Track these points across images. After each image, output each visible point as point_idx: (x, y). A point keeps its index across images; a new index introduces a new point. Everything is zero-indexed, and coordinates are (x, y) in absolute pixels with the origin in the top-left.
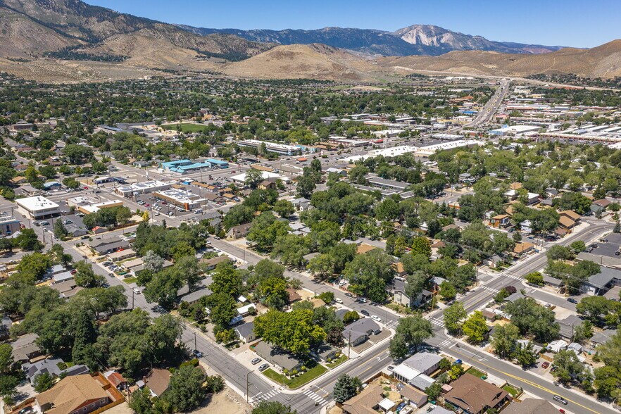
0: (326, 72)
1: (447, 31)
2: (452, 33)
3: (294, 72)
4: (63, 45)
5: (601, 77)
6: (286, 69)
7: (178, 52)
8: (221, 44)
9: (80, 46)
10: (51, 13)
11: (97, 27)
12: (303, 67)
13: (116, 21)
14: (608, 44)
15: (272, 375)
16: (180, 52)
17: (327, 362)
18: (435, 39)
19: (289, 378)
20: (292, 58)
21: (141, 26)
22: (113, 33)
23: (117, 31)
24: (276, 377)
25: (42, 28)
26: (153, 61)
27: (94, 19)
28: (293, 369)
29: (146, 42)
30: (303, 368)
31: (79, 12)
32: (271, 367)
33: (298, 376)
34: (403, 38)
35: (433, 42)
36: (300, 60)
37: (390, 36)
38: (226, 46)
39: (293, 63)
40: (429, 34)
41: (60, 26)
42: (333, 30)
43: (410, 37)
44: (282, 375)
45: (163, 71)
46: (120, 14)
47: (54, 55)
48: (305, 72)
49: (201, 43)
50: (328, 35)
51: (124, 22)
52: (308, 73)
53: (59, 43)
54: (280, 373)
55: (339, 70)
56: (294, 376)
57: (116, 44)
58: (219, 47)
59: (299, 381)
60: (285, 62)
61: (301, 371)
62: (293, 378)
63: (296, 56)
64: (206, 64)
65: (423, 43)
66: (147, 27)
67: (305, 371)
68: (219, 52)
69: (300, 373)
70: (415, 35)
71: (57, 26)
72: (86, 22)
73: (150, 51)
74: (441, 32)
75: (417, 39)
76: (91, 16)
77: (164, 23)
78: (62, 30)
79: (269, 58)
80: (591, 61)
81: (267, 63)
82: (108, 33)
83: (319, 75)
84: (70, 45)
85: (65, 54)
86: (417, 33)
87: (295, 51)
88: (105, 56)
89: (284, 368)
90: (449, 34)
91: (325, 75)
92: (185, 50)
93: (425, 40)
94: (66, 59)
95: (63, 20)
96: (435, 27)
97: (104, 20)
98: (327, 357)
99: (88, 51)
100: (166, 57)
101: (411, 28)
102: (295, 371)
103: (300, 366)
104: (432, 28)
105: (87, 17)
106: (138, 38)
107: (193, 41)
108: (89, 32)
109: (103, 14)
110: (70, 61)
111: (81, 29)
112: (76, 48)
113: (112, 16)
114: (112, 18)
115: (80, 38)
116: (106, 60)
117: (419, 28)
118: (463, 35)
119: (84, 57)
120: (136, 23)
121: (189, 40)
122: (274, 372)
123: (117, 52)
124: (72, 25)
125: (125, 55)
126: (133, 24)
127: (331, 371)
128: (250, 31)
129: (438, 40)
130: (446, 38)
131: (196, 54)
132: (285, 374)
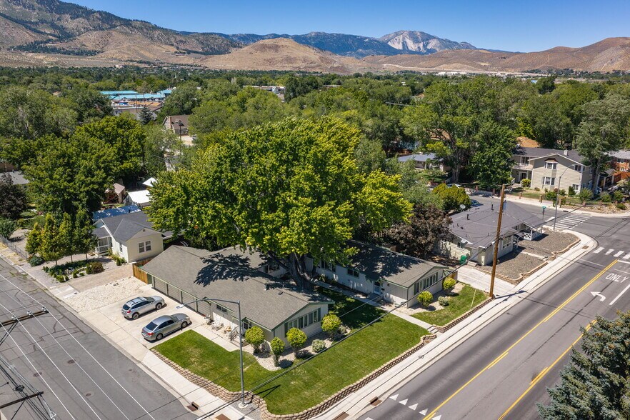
0: (313, 65)
1: (434, 37)
2: (439, 39)
3: (279, 65)
4: (31, 40)
5: (599, 70)
6: (270, 61)
7: (155, 47)
8: (202, 43)
9: (49, 40)
10: (20, 9)
11: (70, 24)
12: (289, 60)
13: (91, 18)
14: (600, 43)
15: (195, 352)
16: (158, 48)
17: (414, 306)
18: (421, 45)
19: (268, 364)
20: (277, 51)
21: (118, 23)
22: (87, 30)
23: (92, 28)
24: (210, 363)
25: (9, 22)
26: (128, 54)
27: (68, 16)
28: (286, 325)
29: (122, 37)
30: (330, 321)
31: (52, 9)
32: (199, 325)
33: (307, 356)
34: (389, 43)
35: (419, 48)
36: (285, 53)
37: (376, 41)
38: (208, 45)
39: (278, 56)
40: (416, 40)
41: (30, 22)
42: (318, 35)
43: (396, 43)
44: (239, 355)
45: (138, 62)
46: (95, 12)
47: (21, 48)
48: (290, 65)
49: (181, 41)
50: (314, 40)
51: (100, 20)
52: (294, 65)
53: (28, 37)
54: (231, 347)
55: (327, 63)
56: (291, 357)
57: (90, 40)
58: (200, 46)
59: (317, 378)
60: (269, 55)
61: (323, 335)
62: (286, 365)
63: (282, 48)
64: (186, 59)
65: (410, 48)
66: (123, 25)
67: (337, 336)
68: (201, 50)
69: (317, 343)
70: (401, 41)
71: (27, 22)
72: (59, 19)
73: (125, 45)
74: (427, 38)
75: (403, 45)
76: (64, 13)
77: (142, 21)
78: (33, 27)
79: (253, 50)
80: (585, 58)
81: (250, 56)
82: (82, 30)
83: (305, 67)
84: (39, 39)
85: (33, 48)
86: (404, 38)
87: (280, 44)
88: (76, 51)
89: (246, 324)
90: (435, 40)
91: (312, 67)
92: (163, 46)
93: (412, 46)
94: (33, 52)
95: (34, 16)
96: (422, 33)
97: (78, 17)
98: (417, 287)
99: (58, 45)
100: (142, 52)
101: (397, 34)
102: (296, 334)
103: (317, 317)
104: (418, 34)
105: (60, 14)
106: (114, 33)
107: (173, 40)
108: (62, 29)
109: (77, 11)
110: (36, 54)
111: (53, 26)
112: (46, 42)
113: (87, 13)
114: (87, 15)
115: (51, 35)
116: (77, 54)
117: (405, 34)
118: (449, 41)
119: (54, 50)
120: (112, 20)
121: (168, 39)
122: (203, 343)
123: (90, 47)
124: (43, 22)
125: (98, 49)
126: (108, 21)
127: (441, 336)
128: (234, 35)
129: (425, 46)
130: (432, 44)
131: (176, 50)
132: (249, 349)
